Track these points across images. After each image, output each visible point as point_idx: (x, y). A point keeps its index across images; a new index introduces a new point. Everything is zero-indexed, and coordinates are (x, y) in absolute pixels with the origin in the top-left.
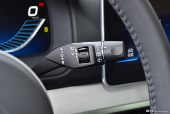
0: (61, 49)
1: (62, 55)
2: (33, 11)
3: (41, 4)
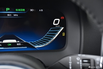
0: (70, 58)
1: (70, 63)
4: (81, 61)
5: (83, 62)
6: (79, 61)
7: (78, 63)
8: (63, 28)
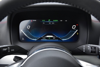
0: (84, 46)
2: (74, 27)
3: (77, 25)
4: (90, 48)
5: (91, 49)
6: (89, 48)
7: (89, 49)
8: (77, 30)
